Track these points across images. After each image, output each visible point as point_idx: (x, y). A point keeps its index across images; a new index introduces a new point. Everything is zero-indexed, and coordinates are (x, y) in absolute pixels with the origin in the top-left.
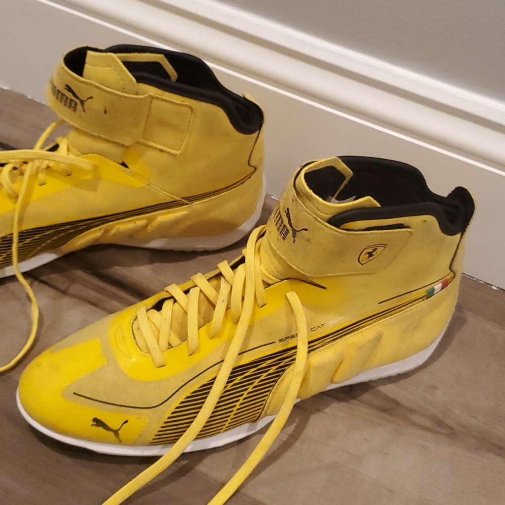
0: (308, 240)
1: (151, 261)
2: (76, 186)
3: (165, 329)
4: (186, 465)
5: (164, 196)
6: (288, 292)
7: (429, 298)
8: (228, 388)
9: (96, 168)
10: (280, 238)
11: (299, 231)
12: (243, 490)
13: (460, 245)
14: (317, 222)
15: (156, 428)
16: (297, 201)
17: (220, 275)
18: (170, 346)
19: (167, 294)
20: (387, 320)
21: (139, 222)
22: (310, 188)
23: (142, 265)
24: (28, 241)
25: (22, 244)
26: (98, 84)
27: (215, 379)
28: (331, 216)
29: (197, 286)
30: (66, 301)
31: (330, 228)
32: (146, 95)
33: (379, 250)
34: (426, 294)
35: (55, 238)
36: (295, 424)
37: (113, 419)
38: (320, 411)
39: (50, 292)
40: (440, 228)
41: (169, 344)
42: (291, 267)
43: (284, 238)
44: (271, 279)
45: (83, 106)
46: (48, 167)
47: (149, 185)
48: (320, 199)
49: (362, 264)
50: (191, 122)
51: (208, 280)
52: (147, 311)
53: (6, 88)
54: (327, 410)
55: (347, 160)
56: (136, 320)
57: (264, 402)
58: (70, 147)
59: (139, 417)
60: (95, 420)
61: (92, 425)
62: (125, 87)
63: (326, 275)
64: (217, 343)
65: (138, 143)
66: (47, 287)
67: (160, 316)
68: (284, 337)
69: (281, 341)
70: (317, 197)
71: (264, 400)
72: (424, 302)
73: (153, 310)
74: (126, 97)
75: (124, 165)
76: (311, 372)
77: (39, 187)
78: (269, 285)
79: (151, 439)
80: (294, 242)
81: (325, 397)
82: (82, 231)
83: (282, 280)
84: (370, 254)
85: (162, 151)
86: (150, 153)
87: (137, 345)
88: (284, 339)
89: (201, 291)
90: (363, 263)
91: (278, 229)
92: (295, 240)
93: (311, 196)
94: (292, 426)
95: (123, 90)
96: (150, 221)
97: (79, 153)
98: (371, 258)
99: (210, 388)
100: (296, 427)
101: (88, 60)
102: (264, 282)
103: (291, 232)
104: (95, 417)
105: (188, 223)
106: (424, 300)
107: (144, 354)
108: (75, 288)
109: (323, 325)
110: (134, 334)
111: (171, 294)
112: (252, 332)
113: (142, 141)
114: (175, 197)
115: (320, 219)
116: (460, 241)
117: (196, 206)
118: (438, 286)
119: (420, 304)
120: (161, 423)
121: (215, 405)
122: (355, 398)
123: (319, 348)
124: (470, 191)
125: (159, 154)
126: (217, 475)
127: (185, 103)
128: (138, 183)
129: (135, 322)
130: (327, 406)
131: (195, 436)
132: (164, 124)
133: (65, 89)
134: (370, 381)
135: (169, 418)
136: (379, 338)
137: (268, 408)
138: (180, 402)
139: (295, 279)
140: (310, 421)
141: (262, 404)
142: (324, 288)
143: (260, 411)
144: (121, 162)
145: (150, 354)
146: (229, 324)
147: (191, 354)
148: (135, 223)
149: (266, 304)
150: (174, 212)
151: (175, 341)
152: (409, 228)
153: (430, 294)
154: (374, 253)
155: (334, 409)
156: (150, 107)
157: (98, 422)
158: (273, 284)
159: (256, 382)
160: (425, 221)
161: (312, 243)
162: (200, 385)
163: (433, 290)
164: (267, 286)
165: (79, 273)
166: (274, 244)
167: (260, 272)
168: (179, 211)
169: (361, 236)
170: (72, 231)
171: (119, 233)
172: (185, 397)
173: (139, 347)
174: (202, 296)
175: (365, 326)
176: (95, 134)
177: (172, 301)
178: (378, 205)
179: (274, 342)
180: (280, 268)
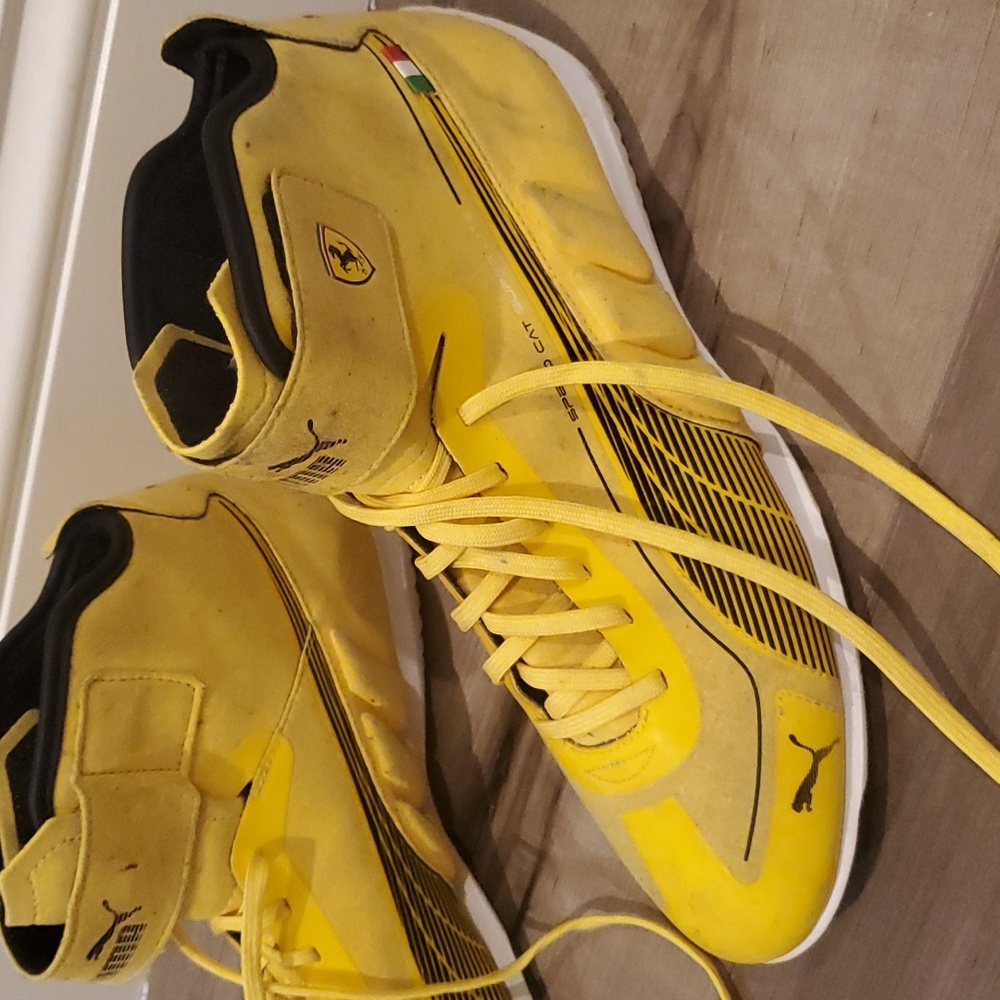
0: (334, 413)
1: (452, 676)
2: (307, 884)
3: (581, 680)
4: (871, 581)
5: (304, 691)
6: (464, 422)
7: (432, 86)
8: (693, 521)
9: (261, 854)
10: (341, 469)
11: (317, 438)
12: (911, 454)
13: (298, 38)
14: (288, 405)
15: (798, 672)
16: (247, 457)
17: (451, 573)
18: (616, 664)
19: (507, 678)
20: (496, 178)
21: (366, 729)
22: (212, 432)
23: (461, 694)
24: (442, 959)
25: (450, 972)
26: (73, 899)
27: (676, 556)
28: (268, 374)
29: (480, 619)
30: (557, 850)
31: (296, 376)
32: (78, 792)
33: (332, 238)
34: (423, 95)
35: (428, 902)
36: (755, 347)
37: (791, 771)
38: (718, 293)
39: (544, 884)
40: (260, 98)
41: (612, 667)
42: (404, 431)
43: (340, 463)
44: (440, 463)
45: (127, 915)
46: (276, 947)
47: (281, 730)
48: (233, 407)
49: (374, 269)
50: (124, 677)
51: (464, 595)
52: (551, 719)
53: (145, 990)
54: (714, 275)
55: (137, 346)
56: (574, 739)
57: (713, 433)
58: (225, 912)
59: (778, 711)
60: (797, 806)
61: (809, 809)
62: (68, 839)
63: (409, 349)
64: (596, 561)
65: (191, 775)
66: (535, 893)
67: (555, 694)
68: (564, 411)
69: (574, 417)
70: (229, 415)
71: (708, 433)
72: (442, 97)
73: (546, 706)
74: (90, 834)
75: (246, 792)
76: (633, 336)
77: (322, 959)
78: (454, 465)
79: (824, 675)
80: (345, 441)
81: (687, 281)
82: (405, 847)
83: (439, 439)
84: (346, 258)
85: (200, 722)
86: (211, 743)
87: (625, 735)
88: (569, 409)
89: (490, 610)
90: (370, 270)
91: (321, 477)
92: (340, 441)
93: (229, 427)
94: (758, 353)
95: (74, 841)
96: (363, 706)
97: (235, 893)
98: (355, 252)
99: (697, 563)
100: (760, 345)
101: (25, 922)
102: (448, 480)
103: (322, 453)
104: (791, 806)
105: (356, 621)
106: (437, 97)
107: (642, 721)
108: (531, 833)
109: (526, 327)
110: (603, 744)
111: (507, 672)
112: (563, 485)
113: (184, 770)
114: (300, 665)
115: (280, 402)
116: (288, 38)
117: (314, 614)
118: (402, 69)
119: (447, 105)
120: (786, 663)
121: (734, 550)
122: (681, 216)
123: (578, 327)
124: (168, 34)
125: (207, 727)
126: (885, 512)
127: (81, 702)
128: (282, 756)
129: (577, 741)
130: (705, 276)
131: (808, 586)
132: (137, 733)
133: (96, 958)
134: (638, 185)
135: (773, 645)
136: (538, 190)
137: (722, 421)
138: (735, 626)
139: (431, 412)
140: (743, 313)
141: (718, 436)
142: (442, 339)
143: (733, 438)
144: (240, 800)
145: (639, 708)
146: (553, 538)
147: (629, 615)
148: (371, 739)
149: (498, 464)
150: (334, 659)
151: (603, 655)
152: (269, 178)
153: (421, 84)
154: (343, 250)
155: (712, 259)
156: (104, 773)
157: (802, 799)
158: (451, 456)
159: (672, 458)
160: (248, 145)
161: (340, 404)
162: (693, 587)
163: (412, 79)
164: (457, 469)
165: (497, 826)
166: (357, 477)
167: (426, 493)
168: (330, 648)
169: (303, 297)
170: (408, 871)
171: (399, 768)
172: (723, 616)
173: (629, 732)
174: (498, 605)
175: (516, 226)
176: (185, 875)
177: (522, 669)
178: (225, 265)
179: (579, 429)
180: (410, 451)
